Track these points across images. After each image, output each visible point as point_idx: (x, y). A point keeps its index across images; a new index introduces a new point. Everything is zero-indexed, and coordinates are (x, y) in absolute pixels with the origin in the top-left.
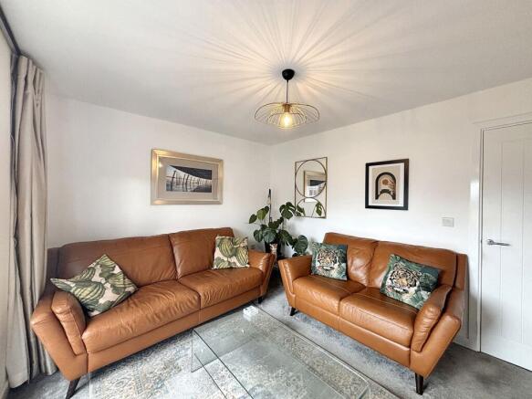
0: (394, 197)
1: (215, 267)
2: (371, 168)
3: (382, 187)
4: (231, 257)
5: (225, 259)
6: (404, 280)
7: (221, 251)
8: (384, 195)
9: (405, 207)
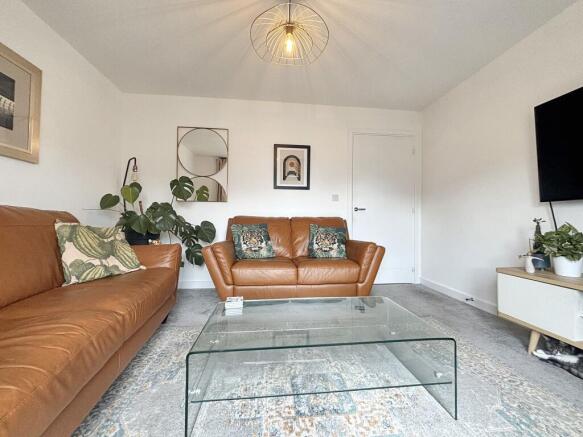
0: (299, 179)
1: (74, 280)
2: (279, 149)
3: (289, 169)
4: (106, 257)
5: (96, 262)
6: (326, 241)
7: (81, 249)
8: (290, 176)
9: (307, 188)
